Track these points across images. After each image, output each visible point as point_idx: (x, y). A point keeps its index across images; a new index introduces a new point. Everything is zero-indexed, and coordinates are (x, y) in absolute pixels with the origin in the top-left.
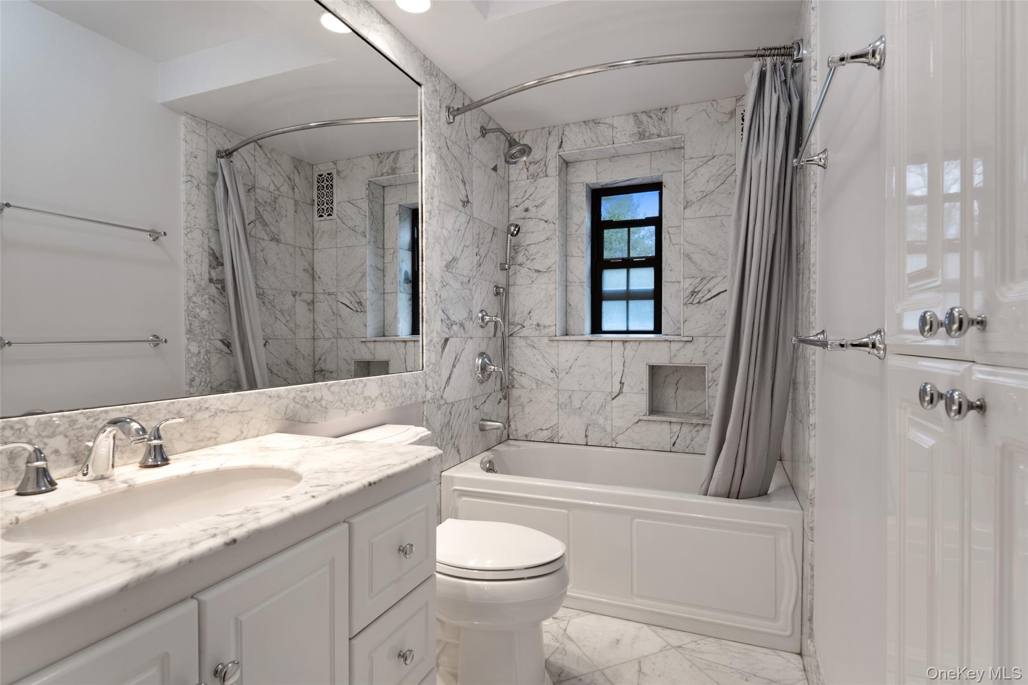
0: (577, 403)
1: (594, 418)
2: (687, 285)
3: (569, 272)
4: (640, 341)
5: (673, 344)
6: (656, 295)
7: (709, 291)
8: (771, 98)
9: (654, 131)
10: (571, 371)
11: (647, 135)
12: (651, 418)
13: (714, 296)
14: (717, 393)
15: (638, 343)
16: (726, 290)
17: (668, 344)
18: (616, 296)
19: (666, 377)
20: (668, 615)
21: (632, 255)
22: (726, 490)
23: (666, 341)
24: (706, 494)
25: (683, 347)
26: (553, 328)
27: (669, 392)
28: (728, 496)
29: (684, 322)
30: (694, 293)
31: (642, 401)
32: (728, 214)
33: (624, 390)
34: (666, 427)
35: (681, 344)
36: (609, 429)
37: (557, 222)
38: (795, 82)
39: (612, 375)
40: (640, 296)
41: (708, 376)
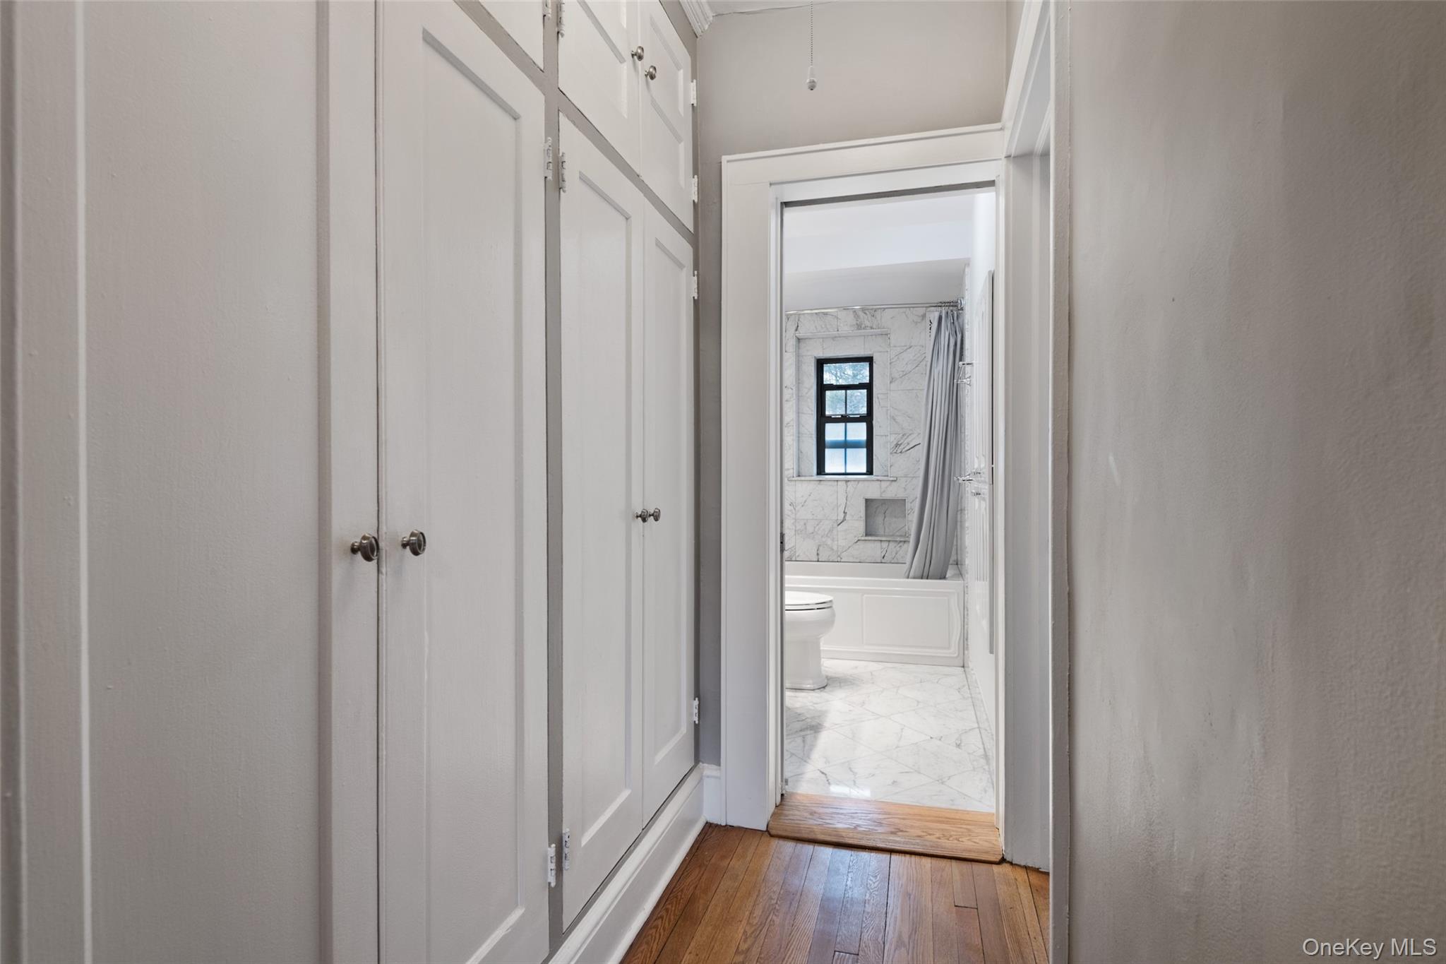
0: (810, 529)
1: (824, 540)
2: (892, 439)
3: (801, 426)
4: (859, 481)
5: (883, 483)
6: (869, 444)
7: (908, 444)
8: (945, 334)
9: (868, 324)
10: (806, 504)
11: (863, 326)
12: (867, 538)
13: (912, 448)
14: (914, 518)
15: (857, 482)
16: (920, 444)
17: (879, 482)
18: (836, 445)
19: (877, 508)
20: (886, 654)
21: (848, 412)
22: (920, 574)
23: (878, 480)
24: (908, 578)
25: (890, 485)
26: (791, 471)
27: (879, 520)
28: (922, 578)
29: (891, 466)
30: (897, 445)
31: (860, 526)
32: (921, 388)
33: (847, 518)
34: (878, 544)
35: (888, 483)
36: (835, 548)
37: (794, 388)
38: (959, 323)
39: (838, 506)
40: (855, 445)
41: (908, 505)
